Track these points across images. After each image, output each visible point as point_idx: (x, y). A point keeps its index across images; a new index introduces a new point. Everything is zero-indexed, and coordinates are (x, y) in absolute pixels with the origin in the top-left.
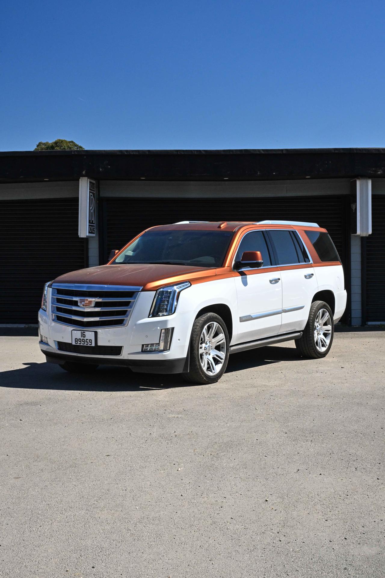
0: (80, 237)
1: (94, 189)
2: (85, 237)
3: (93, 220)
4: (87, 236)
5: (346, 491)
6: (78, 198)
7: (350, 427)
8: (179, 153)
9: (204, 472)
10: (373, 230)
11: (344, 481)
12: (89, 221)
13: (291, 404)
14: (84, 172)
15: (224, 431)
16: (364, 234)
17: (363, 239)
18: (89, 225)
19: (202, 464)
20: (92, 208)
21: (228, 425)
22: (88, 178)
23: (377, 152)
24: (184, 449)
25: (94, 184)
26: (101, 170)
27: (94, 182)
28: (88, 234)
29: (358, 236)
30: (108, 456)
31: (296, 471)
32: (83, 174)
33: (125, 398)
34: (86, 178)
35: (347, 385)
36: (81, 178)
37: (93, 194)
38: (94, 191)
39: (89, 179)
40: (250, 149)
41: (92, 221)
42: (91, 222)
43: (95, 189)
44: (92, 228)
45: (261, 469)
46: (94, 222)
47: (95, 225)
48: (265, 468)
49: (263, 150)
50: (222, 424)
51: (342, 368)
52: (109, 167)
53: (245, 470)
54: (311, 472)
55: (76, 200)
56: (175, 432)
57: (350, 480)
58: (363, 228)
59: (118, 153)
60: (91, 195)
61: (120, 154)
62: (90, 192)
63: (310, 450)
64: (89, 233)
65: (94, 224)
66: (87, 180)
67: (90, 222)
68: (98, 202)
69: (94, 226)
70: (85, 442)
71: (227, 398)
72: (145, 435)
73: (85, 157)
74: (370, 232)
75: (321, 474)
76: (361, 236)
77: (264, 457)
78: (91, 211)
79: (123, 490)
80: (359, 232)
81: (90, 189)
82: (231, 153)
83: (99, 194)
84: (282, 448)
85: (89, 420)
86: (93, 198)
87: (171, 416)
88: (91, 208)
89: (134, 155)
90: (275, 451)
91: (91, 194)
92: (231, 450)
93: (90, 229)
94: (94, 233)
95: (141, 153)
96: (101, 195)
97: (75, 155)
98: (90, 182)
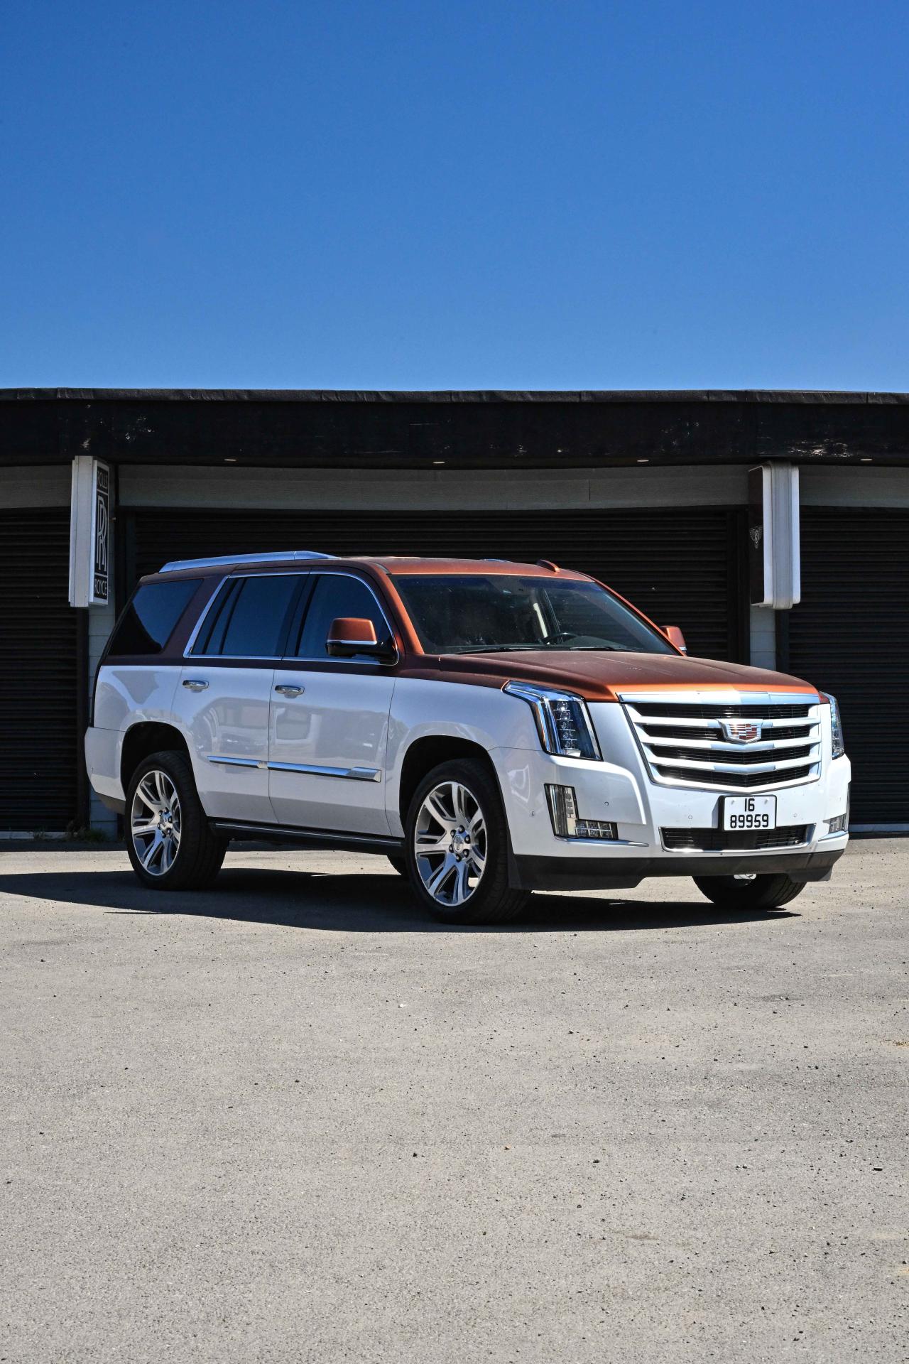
0: (72, 605)
1: (106, 485)
2: (87, 606)
3: (103, 563)
4: (92, 606)
5: (714, 1024)
6: (69, 508)
8: (324, 399)
9: (449, 1009)
10: (803, 594)
11: (712, 1015)
12: (96, 565)
14: (86, 444)
15: (475, 969)
16: (783, 605)
17: (779, 614)
18: (96, 577)
19: (442, 1000)
20: (102, 531)
21: (481, 963)
22: (94, 459)
23: (812, 401)
24: (402, 986)
25: (107, 473)
26: (128, 438)
27: (106, 468)
28: (92, 599)
29: (768, 608)
31: (622, 1007)
32: (83, 447)
34: (90, 458)
36: (76, 457)
37: (105, 497)
38: (106, 491)
39: (96, 461)
40: (500, 392)
41: (103, 567)
42: (100, 569)
43: (110, 484)
44: (101, 585)
45: (556, 1005)
46: (105, 570)
47: (107, 577)
48: (563, 1004)
49: (532, 393)
50: (469, 962)
52: (149, 431)
53: (526, 1007)
54: (651, 1008)
55: (62, 515)
56: (375, 970)
57: (723, 1015)
58: (782, 586)
59: (172, 398)
60: (101, 502)
61: (177, 398)
62: (98, 494)
63: (648, 986)
64: (96, 595)
65: (105, 573)
66: (91, 462)
67: (96, 570)
68: (115, 519)
69: (105, 579)
72: (315, 974)
73: (89, 406)
74: (797, 598)
75: (668, 1010)
76: (774, 607)
77: (560, 993)
78: (101, 541)
80: (768, 599)
81: (98, 487)
82: (454, 399)
83: (117, 500)
86: (104, 510)
88: (99, 534)
89: (212, 402)
91: (100, 498)
93: (97, 586)
94: (105, 597)
95: (229, 397)
96: (123, 503)
97: (63, 401)
98: (99, 469)
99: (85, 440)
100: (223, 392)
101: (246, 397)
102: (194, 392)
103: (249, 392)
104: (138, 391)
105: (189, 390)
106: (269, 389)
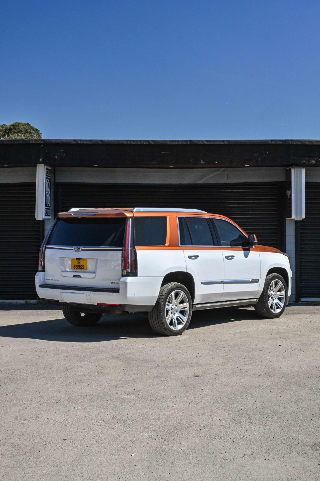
0: (36, 219)
1: (50, 175)
2: (42, 219)
3: (49, 203)
4: (43, 219)
5: (290, 478)
6: (36, 183)
7: (290, 409)
8: (129, 143)
9: (156, 457)
10: (306, 214)
11: (288, 466)
12: (46, 204)
13: (235, 384)
14: (41, 160)
15: (174, 413)
16: (299, 219)
17: (297, 222)
18: (46, 209)
19: (154, 448)
20: (48, 192)
21: (177, 406)
22: (44, 165)
23: (310, 143)
24: (137, 432)
25: (50, 170)
26: (57, 158)
27: (50, 168)
28: (44, 217)
29: (293, 220)
30: (65, 439)
31: (242, 455)
32: (40, 161)
33: (80, 377)
34: (43, 165)
35: (285, 364)
36: (38, 165)
37: (49, 179)
38: (50, 177)
39: (45, 166)
40: (194, 140)
41: (48, 205)
42: (47, 205)
44: (48, 211)
45: (210, 454)
46: (50, 206)
48: (213, 453)
49: (206, 141)
50: (171, 405)
51: (279, 345)
52: (64, 155)
53: (194, 455)
54: (257, 457)
55: (33, 186)
56: (127, 414)
57: (293, 466)
58: (299, 212)
59: (73, 143)
60: (48, 181)
61: (75, 143)
62: (46, 178)
63: (254, 433)
64: (45, 215)
65: (50, 207)
66: (44, 167)
67: (46, 206)
68: (53, 187)
69: (50, 209)
70: (43, 425)
71: (175, 378)
72: (99, 417)
73: (42, 146)
74: (304, 216)
75: (265, 460)
76: (295, 220)
77: (212, 440)
78: (48, 195)
79: (80, 477)
80: (293, 217)
81: (46, 175)
82: (177, 143)
83: (55, 180)
84: (228, 431)
85: (46, 401)
86: (49, 183)
87: (123, 396)
88: (47, 193)
89: (87, 144)
90: (222, 435)
92: (180, 434)
93: (46, 212)
94: (50, 216)
95: (94, 142)
96: (57, 181)
97: (33, 144)
98: (47, 169)
99: (41, 158)
100: (91, 141)
101: (100, 143)
102: (81, 140)
103: (101, 141)
104: (60, 140)
105: (79, 140)
106: (109, 139)
